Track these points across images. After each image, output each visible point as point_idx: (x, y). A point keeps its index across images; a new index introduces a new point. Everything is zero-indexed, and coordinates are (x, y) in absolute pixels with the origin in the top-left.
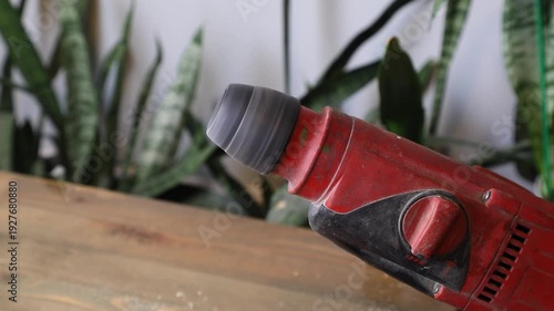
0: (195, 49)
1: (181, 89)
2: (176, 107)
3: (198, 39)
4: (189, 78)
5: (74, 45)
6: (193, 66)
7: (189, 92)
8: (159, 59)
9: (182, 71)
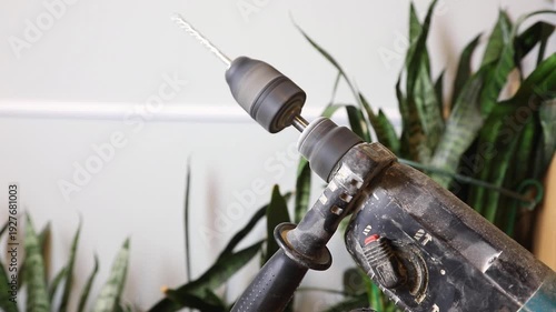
0: (124, 252)
1: (113, 282)
2: (110, 295)
3: (126, 245)
4: (120, 273)
5: (35, 263)
6: (123, 264)
7: (121, 283)
8: (96, 269)
9: (114, 268)
